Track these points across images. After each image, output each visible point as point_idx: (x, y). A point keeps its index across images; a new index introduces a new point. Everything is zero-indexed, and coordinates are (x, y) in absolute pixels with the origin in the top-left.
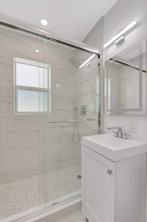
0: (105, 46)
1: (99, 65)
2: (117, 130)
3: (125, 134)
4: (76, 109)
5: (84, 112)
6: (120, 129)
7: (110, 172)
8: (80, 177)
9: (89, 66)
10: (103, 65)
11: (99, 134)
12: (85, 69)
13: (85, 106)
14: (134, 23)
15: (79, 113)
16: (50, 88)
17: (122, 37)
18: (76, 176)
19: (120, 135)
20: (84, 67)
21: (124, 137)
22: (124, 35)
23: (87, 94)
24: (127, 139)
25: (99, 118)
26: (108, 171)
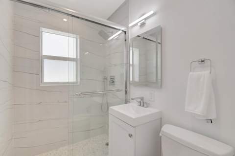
0: (130, 25)
1: (126, 40)
2: (140, 100)
3: (146, 103)
4: (105, 79)
5: (113, 82)
6: (142, 99)
7: (131, 136)
8: (107, 144)
9: (117, 39)
10: (129, 41)
11: (126, 103)
12: (114, 41)
13: (114, 76)
14: (152, 12)
15: (108, 83)
16: (79, 57)
17: (144, 21)
18: (105, 144)
19: (142, 104)
20: (112, 39)
21: (145, 105)
22: (145, 19)
23: (115, 65)
24: (147, 107)
25: (126, 88)
26: (129, 135)
